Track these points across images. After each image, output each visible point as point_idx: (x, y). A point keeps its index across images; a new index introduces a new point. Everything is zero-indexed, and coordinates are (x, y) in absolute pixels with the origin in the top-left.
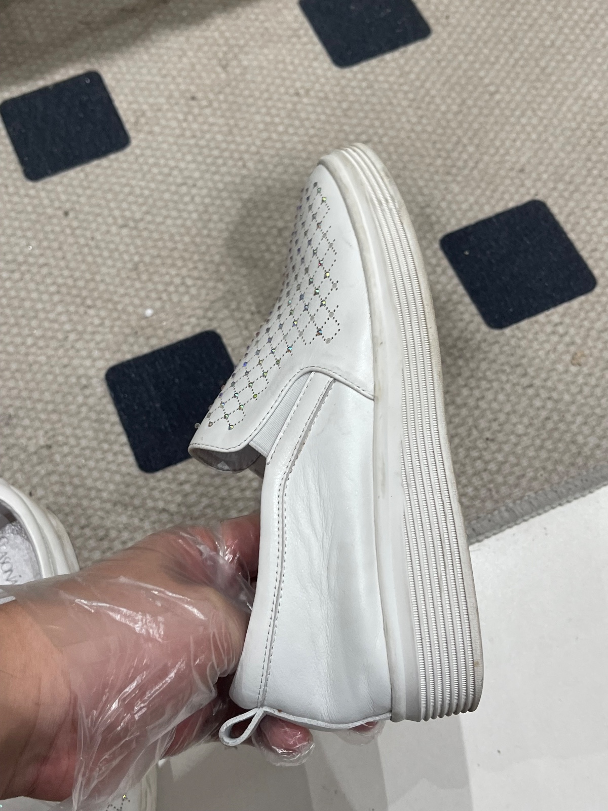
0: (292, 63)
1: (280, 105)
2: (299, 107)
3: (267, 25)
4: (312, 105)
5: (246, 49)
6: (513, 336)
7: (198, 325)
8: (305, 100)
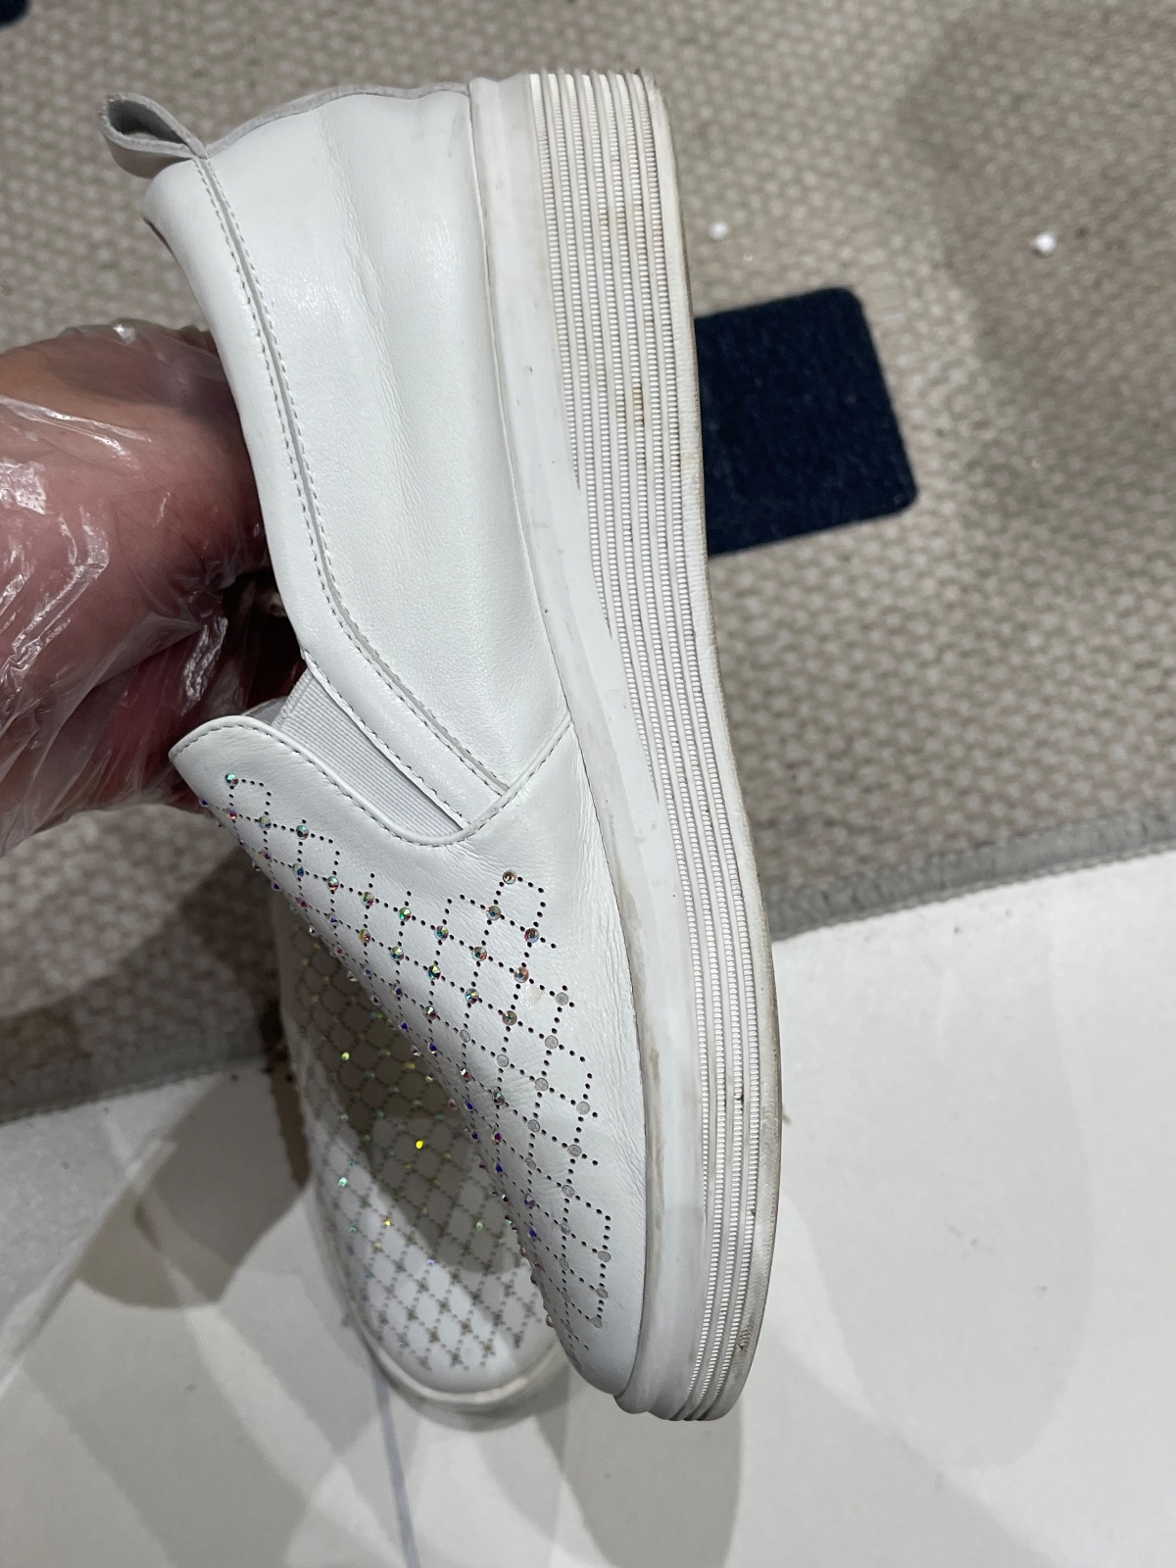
7: (818, 272)
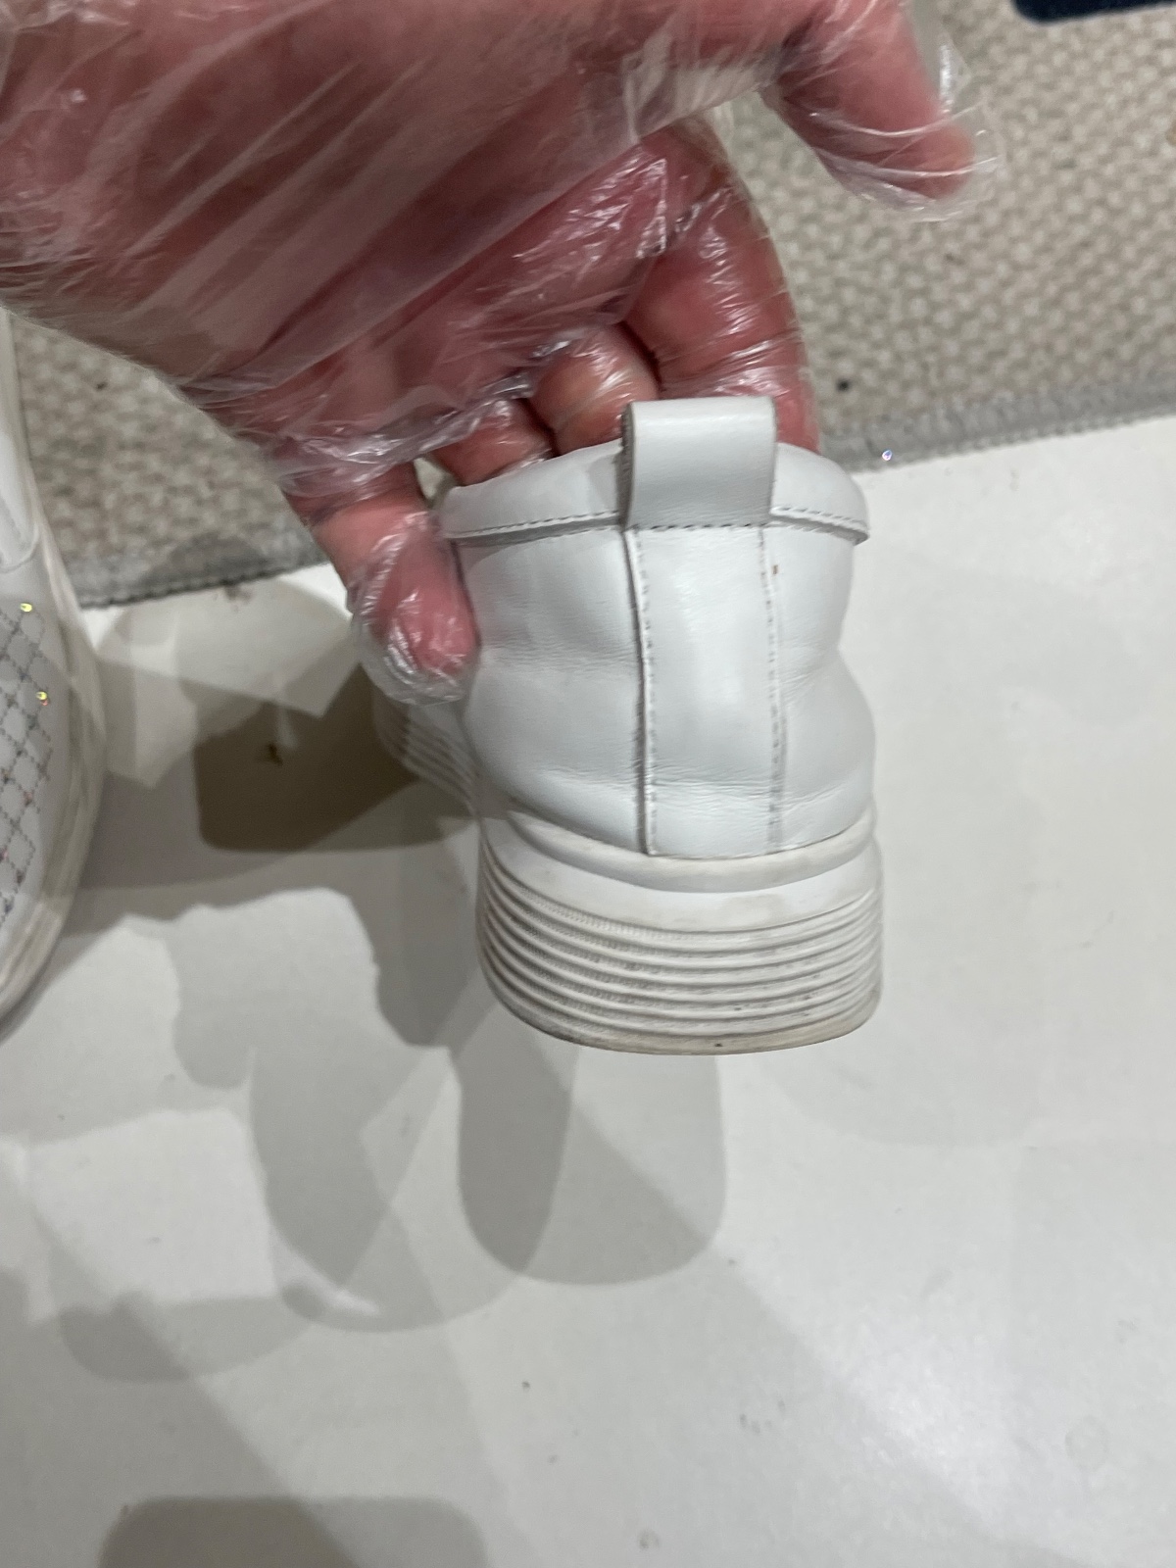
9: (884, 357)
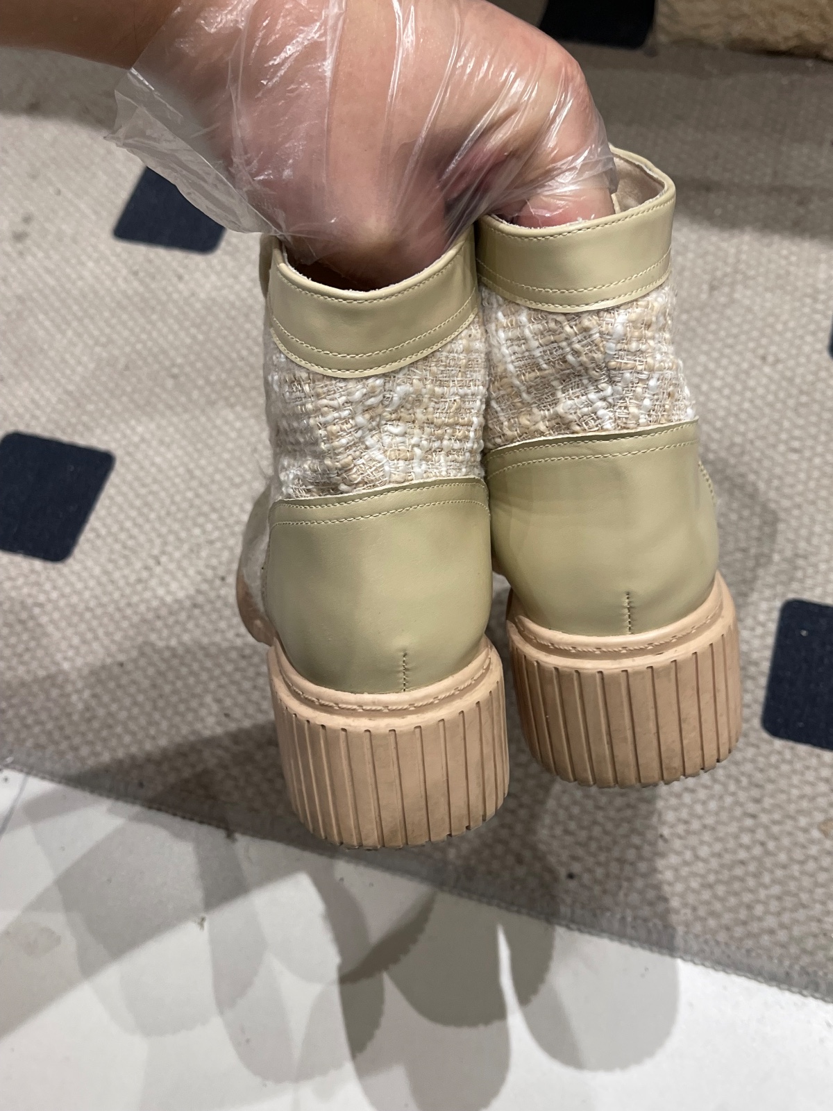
0: (785, 323)
1: (736, 358)
2: (754, 373)
3: (792, 269)
4: (771, 379)
5: (751, 283)
6: (780, 753)
8: (767, 369)
9: (599, 872)
